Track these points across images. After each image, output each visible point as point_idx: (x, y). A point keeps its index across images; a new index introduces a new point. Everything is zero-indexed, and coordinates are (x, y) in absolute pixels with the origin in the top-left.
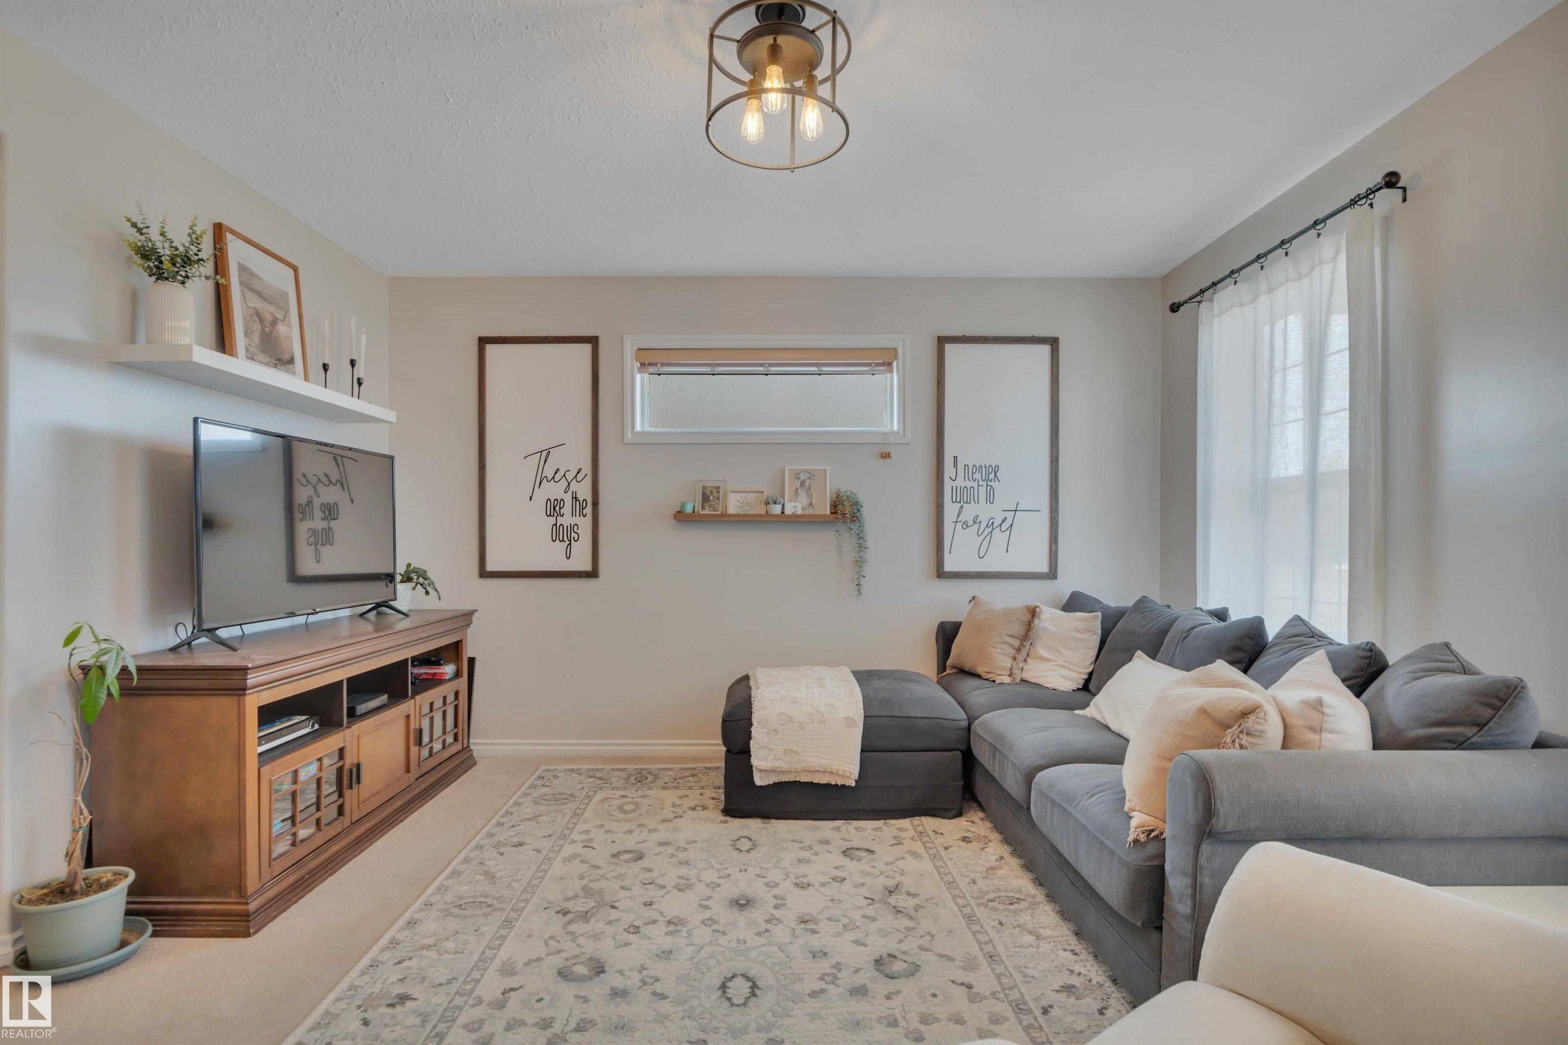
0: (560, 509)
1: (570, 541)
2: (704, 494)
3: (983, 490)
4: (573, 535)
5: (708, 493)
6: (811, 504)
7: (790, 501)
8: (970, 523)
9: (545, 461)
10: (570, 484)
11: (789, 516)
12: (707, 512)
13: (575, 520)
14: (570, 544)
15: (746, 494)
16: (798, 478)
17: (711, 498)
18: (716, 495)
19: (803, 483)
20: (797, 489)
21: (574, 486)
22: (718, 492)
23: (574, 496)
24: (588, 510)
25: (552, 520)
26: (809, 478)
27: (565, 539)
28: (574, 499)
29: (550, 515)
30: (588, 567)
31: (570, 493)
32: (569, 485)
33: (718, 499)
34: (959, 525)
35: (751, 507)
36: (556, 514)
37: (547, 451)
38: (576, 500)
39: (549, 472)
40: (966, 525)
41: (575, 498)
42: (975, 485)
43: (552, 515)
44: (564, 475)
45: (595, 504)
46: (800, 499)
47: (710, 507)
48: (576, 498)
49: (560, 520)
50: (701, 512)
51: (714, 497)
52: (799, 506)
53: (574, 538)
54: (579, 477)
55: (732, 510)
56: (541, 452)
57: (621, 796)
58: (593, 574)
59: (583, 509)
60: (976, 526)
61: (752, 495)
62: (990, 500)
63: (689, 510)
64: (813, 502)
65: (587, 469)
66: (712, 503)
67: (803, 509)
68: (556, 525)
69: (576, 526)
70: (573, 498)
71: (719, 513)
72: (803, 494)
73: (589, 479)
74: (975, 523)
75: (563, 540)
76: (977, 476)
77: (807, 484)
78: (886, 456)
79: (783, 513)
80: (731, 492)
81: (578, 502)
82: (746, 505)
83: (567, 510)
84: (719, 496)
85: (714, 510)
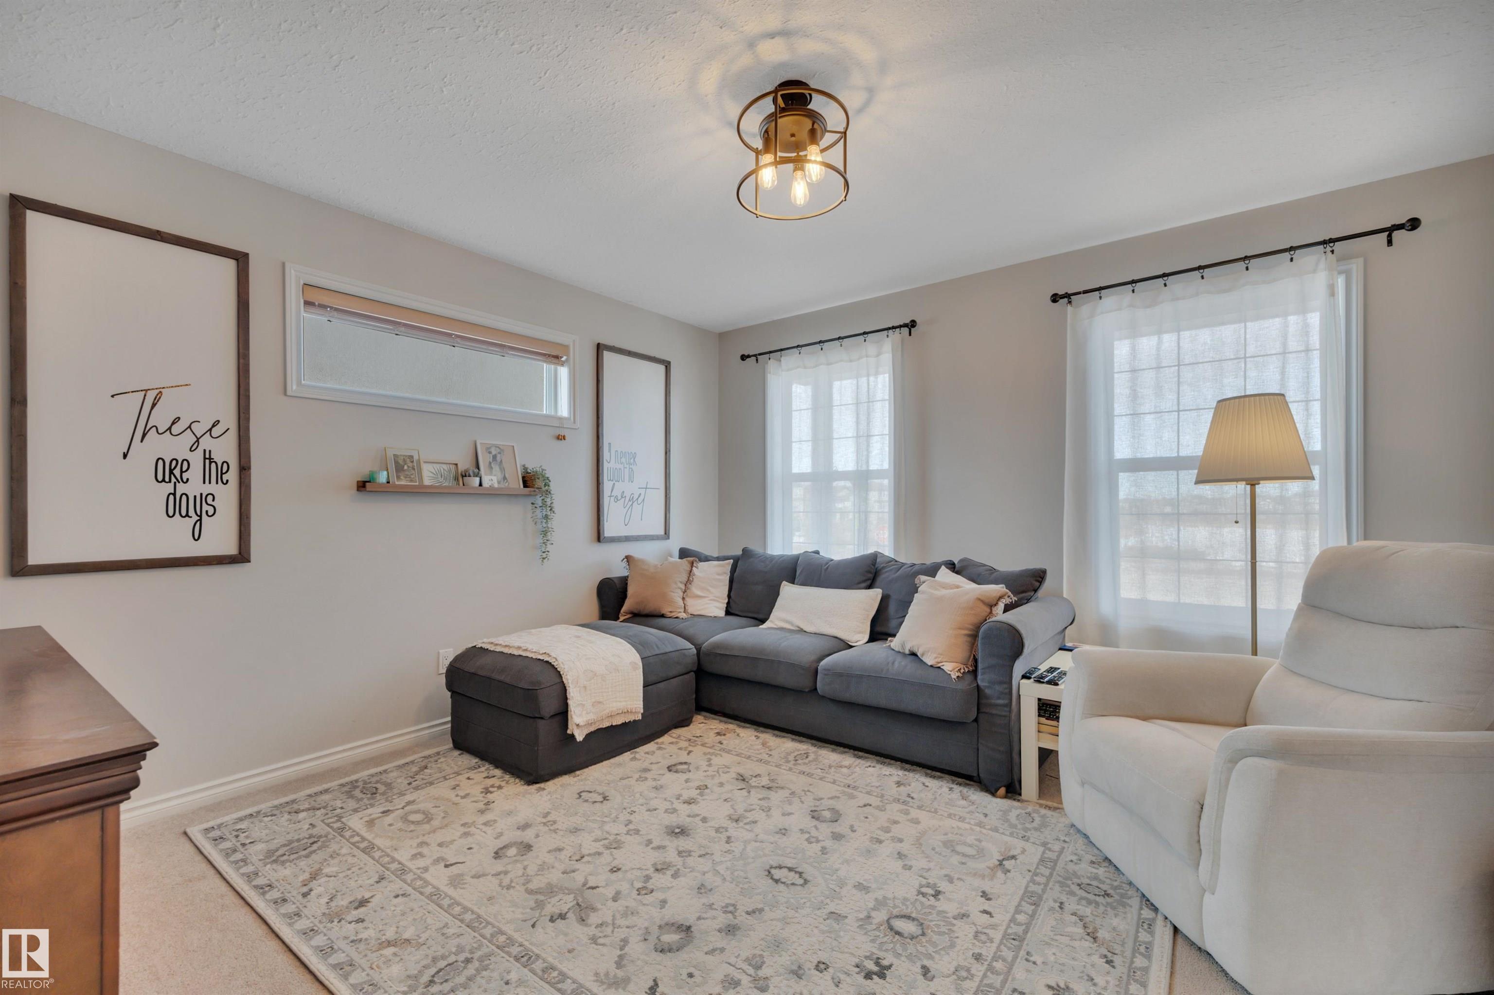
0: (182, 472)
1: (200, 516)
2: (396, 463)
3: (627, 471)
4: (205, 507)
5: (401, 462)
6: (505, 478)
7: (486, 475)
8: (619, 497)
9: (154, 405)
10: (200, 440)
11: (487, 489)
12: (403, 482)
13: (206, 489)
14: (200, 520)
15: (438, 466)
16: (490, 453)
17: (406, 467)
18: (410, 464)
19: (495, 457)
20: (490, 463)
21: (206, 443)
22: (412, 462)
23: (207, 456)
24: (232, 476)
25: (169, 488)
26: (500, 453)
27: (191, 512)
28: (207, 461)
29: (163, 480)
30: (230, 548)
31: (200, 451)
32: (198, 441)
33: (414, 469)
34: (612, 499)
35: (445, 479)
36: (173, 480)
37: (158, 391)
38: (210, 463)
39: (160, 418)
40: (617, 500)
41: (208, 459)
42: (621, 466)
43: (167, 479)
44: (190, 427)
45: (244, 469)
46: (494, 472)
47: (406, 477)
48: (210, 459)
49: (181, 488)
50: (397, 483)
51: (408, 467)
52: (495, 479)
53: (207, 512)
54: (216, 432)
55: (427, 482)
56: (146, 390)
57: (383, 812)
58: (242, 557)
59: (222, 474)
60: (623, 499)
61: (445, 466)
62: (631, 480)
63: (382, 477)
64: (507, 476)
65: (229, 420)
66: (407, 473)
67: (499, 482)
68: (174, 494)
69: (210, 498)
70: (205, 458)
71: (417, 484)
72: (496, 468)
73: (232, 435)
74: (622, 497)
75: (187, 515)
76: (623, 460)
77: (498, 458)
78: (560, 438)
79: (481, 485)
80: (425, 462)
81: (213, 465)
82: (440, 476)
83: (195, 473)
84: (413, 466)
85: (411, 481)
